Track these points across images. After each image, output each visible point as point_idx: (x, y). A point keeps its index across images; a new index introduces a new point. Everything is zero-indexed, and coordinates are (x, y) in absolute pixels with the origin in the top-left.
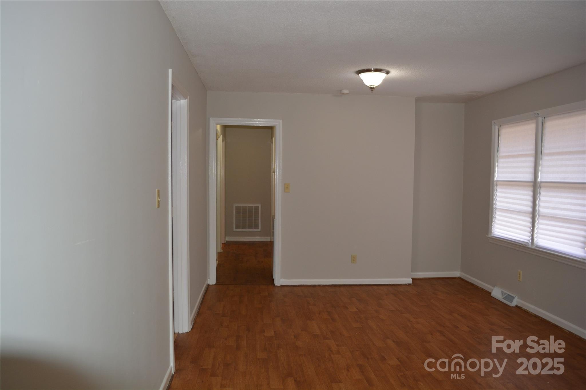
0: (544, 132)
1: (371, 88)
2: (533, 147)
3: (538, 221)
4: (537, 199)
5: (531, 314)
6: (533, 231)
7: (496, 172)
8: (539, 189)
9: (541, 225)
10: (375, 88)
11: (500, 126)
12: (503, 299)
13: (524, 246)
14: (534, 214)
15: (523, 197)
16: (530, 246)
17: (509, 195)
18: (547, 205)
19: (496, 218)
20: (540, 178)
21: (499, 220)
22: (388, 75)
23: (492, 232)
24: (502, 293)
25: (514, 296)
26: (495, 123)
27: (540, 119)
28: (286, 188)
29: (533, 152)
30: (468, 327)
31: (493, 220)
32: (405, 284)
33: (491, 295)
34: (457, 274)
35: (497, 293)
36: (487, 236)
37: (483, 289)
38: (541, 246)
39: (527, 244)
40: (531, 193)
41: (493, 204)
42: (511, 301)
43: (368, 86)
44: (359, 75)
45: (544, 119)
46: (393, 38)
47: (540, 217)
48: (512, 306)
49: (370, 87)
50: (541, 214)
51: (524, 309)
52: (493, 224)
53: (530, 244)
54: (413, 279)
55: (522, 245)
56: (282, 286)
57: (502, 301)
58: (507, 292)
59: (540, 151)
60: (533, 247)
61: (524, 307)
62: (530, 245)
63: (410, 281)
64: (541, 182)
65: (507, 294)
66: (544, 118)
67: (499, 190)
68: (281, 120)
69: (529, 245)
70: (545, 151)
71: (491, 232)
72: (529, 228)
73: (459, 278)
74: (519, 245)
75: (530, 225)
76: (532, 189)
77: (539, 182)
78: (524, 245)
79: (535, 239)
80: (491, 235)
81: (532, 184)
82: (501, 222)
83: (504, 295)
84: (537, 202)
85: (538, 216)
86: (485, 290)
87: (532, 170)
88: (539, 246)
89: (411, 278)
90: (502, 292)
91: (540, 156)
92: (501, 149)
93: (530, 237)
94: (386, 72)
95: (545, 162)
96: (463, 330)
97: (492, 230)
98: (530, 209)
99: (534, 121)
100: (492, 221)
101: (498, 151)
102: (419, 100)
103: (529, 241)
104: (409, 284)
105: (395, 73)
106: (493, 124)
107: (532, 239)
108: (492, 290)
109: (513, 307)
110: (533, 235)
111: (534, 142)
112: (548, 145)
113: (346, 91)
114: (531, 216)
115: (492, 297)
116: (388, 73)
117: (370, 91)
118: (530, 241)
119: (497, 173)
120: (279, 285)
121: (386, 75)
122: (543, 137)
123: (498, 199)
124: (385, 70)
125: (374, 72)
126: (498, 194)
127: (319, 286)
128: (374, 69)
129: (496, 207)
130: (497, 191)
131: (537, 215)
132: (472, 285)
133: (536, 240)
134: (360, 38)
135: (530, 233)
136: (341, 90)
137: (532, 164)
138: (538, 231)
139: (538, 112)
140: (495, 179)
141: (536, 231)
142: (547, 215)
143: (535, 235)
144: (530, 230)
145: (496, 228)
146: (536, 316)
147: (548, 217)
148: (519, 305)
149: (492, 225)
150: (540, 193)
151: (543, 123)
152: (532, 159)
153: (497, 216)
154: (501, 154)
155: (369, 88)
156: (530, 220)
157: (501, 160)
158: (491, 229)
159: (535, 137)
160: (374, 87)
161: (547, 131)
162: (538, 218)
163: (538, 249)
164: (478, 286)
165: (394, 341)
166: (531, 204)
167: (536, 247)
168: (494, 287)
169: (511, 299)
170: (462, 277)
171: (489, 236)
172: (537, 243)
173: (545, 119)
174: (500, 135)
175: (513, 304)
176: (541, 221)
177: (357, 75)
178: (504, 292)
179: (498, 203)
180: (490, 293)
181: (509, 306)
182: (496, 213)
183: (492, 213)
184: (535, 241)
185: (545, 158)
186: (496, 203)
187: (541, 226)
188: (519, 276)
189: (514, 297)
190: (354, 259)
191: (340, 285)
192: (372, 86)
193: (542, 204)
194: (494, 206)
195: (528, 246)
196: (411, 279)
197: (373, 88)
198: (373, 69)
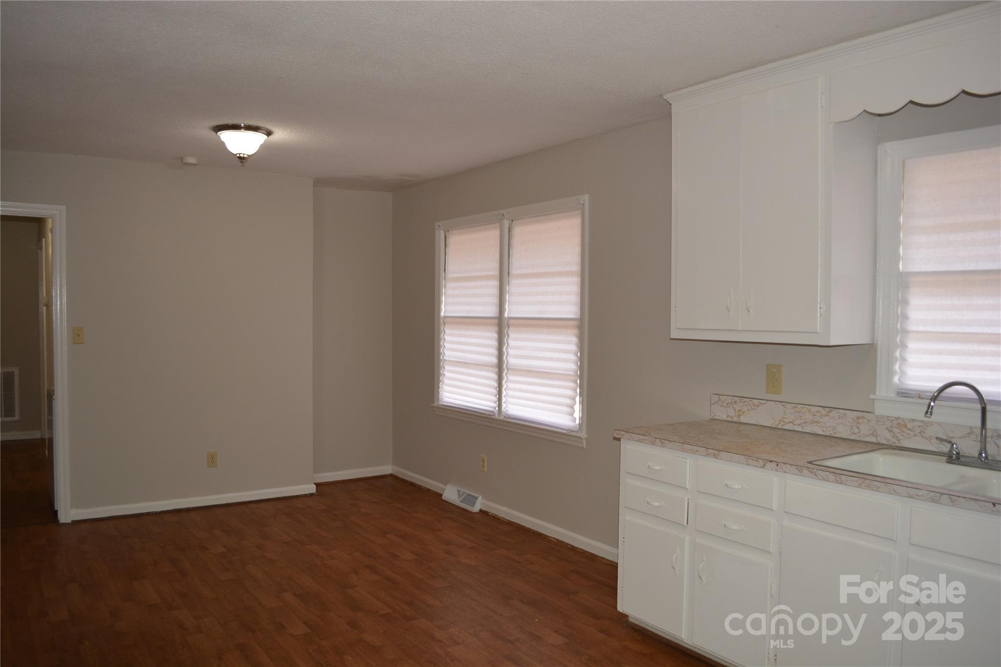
0: (511, 242)
1: (240, 158)
2: (496, 265)
3: (506, 377)
4: (505, 344)
5: (504, 521)
6: (500, 393)
7: (443, 304)
8: (507, 328)
9: (511, 383)
10: (247, 158)
11: (448, 231)
12: (461, 501)
13: (488, 417)
14: (500, 367)
15: (483, 341)
16: (497, 417)
17: (463, 340)
18: (519, 352)
19: (444, 375)
20: (508, 313)
21: (450, 379)
22: (270, 137)
23: (440, 397)
24: (459, 494)
25: (476, 495)
26: (439, 226)
27: (506, 223)
28: (77, 335)
29: (497, 273)
30: (412, 553)
31: (441, 378)
32: (304, 495)
33: (443, 498)
34: (387, 469)
35: (451, 494)
36: (432, 405)
37: (429, 490)
38: (513, 415)
39: (492, 414)
40: (496, 336)
41: (439, 354)
42: (473, 504)
43: (235, 153)
44: (219, 133)
45: (511, 223)
46: (283, 77)
47: (510, 372)
48: (474, 511)
49: (238, 155)
50: (512, 367)
51: (492, 514)
52: (440, 386)
53: (496, 412)
54: (318, 485)
55: (485, 416)
56: (75, 523)
57: (459, 506)
58: (466, 491)
59: (507, 271)
60: (502, 418)
61: (492, 511)
62: (497, 415)
63: (311, 489)
64: (510, 318)
65: (466, 494)
66: (511, 221)
67: (447, 331)
68: (64, 207)
69: (495, 415)
70: (514, 271)
71: (438, 398)
72: (494, 388)
73: (391, 475)
74: (481, 416)
75: (496, 385)
76: (496, 328)
77: (506, 318)
78: (488, 415)
79: (504, 406)
80: (438, 402)
81: (496, 321)
82: (452, 382)
83: (462, 495)
84: (504, 349)
85: (506, 370)
86: (433, 491)
87: (496, 300)
88: (510, 415)
89: (314, 484)
90: (459, 491)
91: (507, 279)
92: (450, 267)
93: (496, 403)
94: (266, 133)
95: (515, 288)
96: (405, 560)
97: (440, 395)
98: (495, 360)
99: (498, 225)
100: (439, 381)
101: (445, 270)
102: (320, 182)
103: (495, 408)
104: (312, 495)
105: (281, 135)
106: (436, 227)
107: (500, 406)
108: (444, 490)
109: (476, 513)
110: (500, 400)
111: (498, 256)
112: (519, 262)
113: (191, 160)
114: (496, 370)
115: (444, 501)
116: (269, 133)
117: (238, 161)
118: (497, 408)
119: (444, 306)
120: (68, 522)
121: (266, 137)
122: (511, 251)
123: (446, 345)
124: (264, 128)
125: (245, 130)
126: (447, 338)
127: (148, 514)
128: (245, 125)
129: (445, 358)
130: (446, 334)
131: (505, 368)
132: (412, 484)
133: (506, 407)
134: (225, 70)
135: (496, 396)
136: (182, 158)
137: (496, 291)
138: (507, 393)
139: (502, 211)
140: (442, 314)
141: (504, 393)
142: (518, 368)
143: (504, 400)
144: (495, 392)
145: (445, 392)
146: (510, 523)
147: (521, 370)
148: (484, 509)
149: (439, 388)
150: (508, 336)
151: (511, 229)
152: (496, 283)
153: (446, 373)
154: (450, 275)
155: (237, 159)
156: (495, 377)
157: (450, 285)
158: (438, 393)
159: (499, 248)
160: (245, 156)
161: (516, 241)
162: (506, 373)
163: (509, 420)
164: (421, 486)
165: (294, 594)
166: (495, 352)
167: (506, 417)
168: (446, 485)
169: (472, 500)
170: (395, 474)
171: (436, 404)
172: (507, 411)
173: (513, 222)
174: (447, 244)
175: (476, 509)
176: (511, 378)
177: (214, 133)
178: (461, 491)
179: (446, 352)
180: (441, 495)
181: (471, 512)
182: (444, 368)
183: (439, 368)
184: (504, 408)
185: (514, 282)
186: (444, 353)
187: (511, 385)
188: (483, 465)
189: (477, 498)
190: (212, 460)
191: (189, 508)
192: (242, 155)
193: (511, 352)
194: (441, 357)
195: (493, 417)
196: (315, 486)
197: (244, 158)
198: (242, 125)
